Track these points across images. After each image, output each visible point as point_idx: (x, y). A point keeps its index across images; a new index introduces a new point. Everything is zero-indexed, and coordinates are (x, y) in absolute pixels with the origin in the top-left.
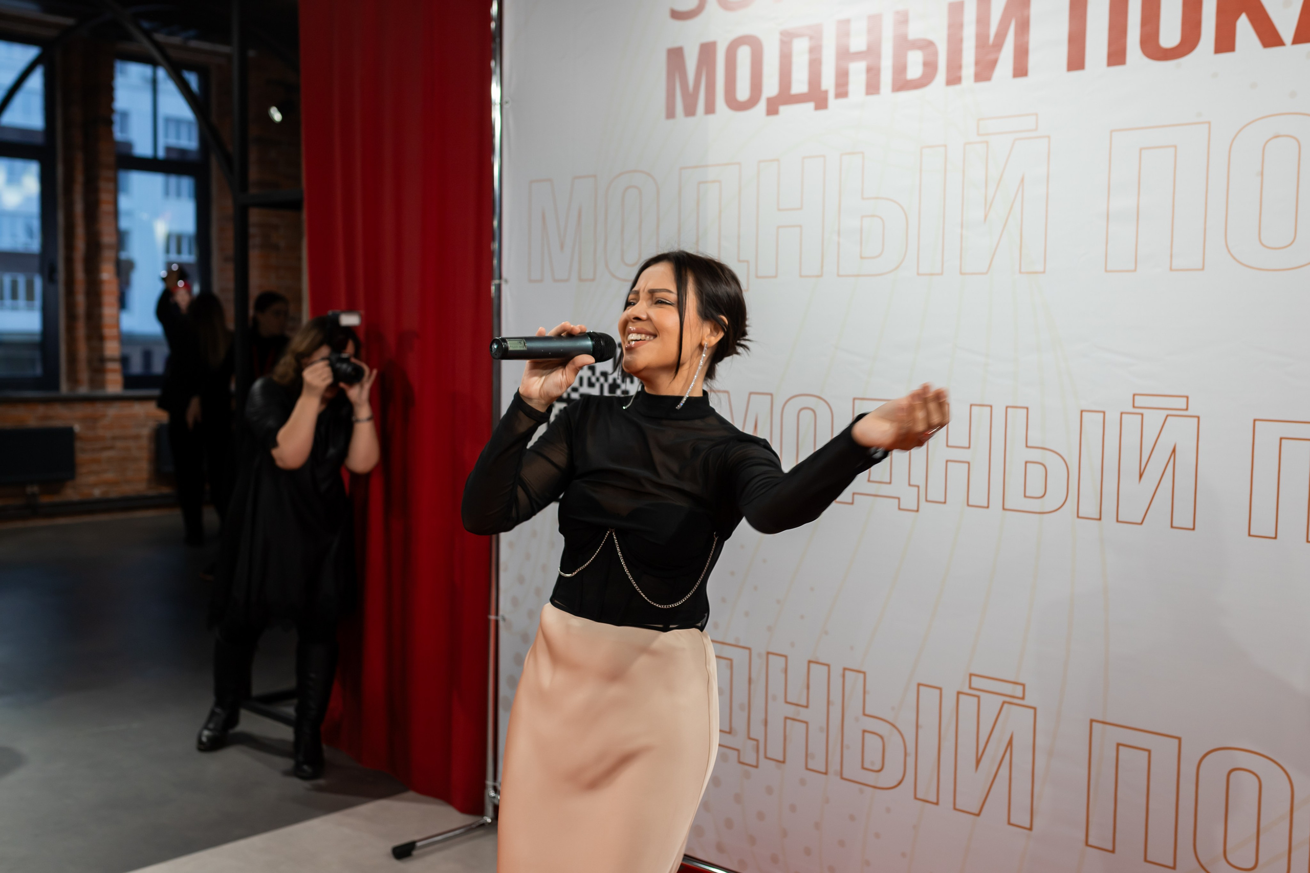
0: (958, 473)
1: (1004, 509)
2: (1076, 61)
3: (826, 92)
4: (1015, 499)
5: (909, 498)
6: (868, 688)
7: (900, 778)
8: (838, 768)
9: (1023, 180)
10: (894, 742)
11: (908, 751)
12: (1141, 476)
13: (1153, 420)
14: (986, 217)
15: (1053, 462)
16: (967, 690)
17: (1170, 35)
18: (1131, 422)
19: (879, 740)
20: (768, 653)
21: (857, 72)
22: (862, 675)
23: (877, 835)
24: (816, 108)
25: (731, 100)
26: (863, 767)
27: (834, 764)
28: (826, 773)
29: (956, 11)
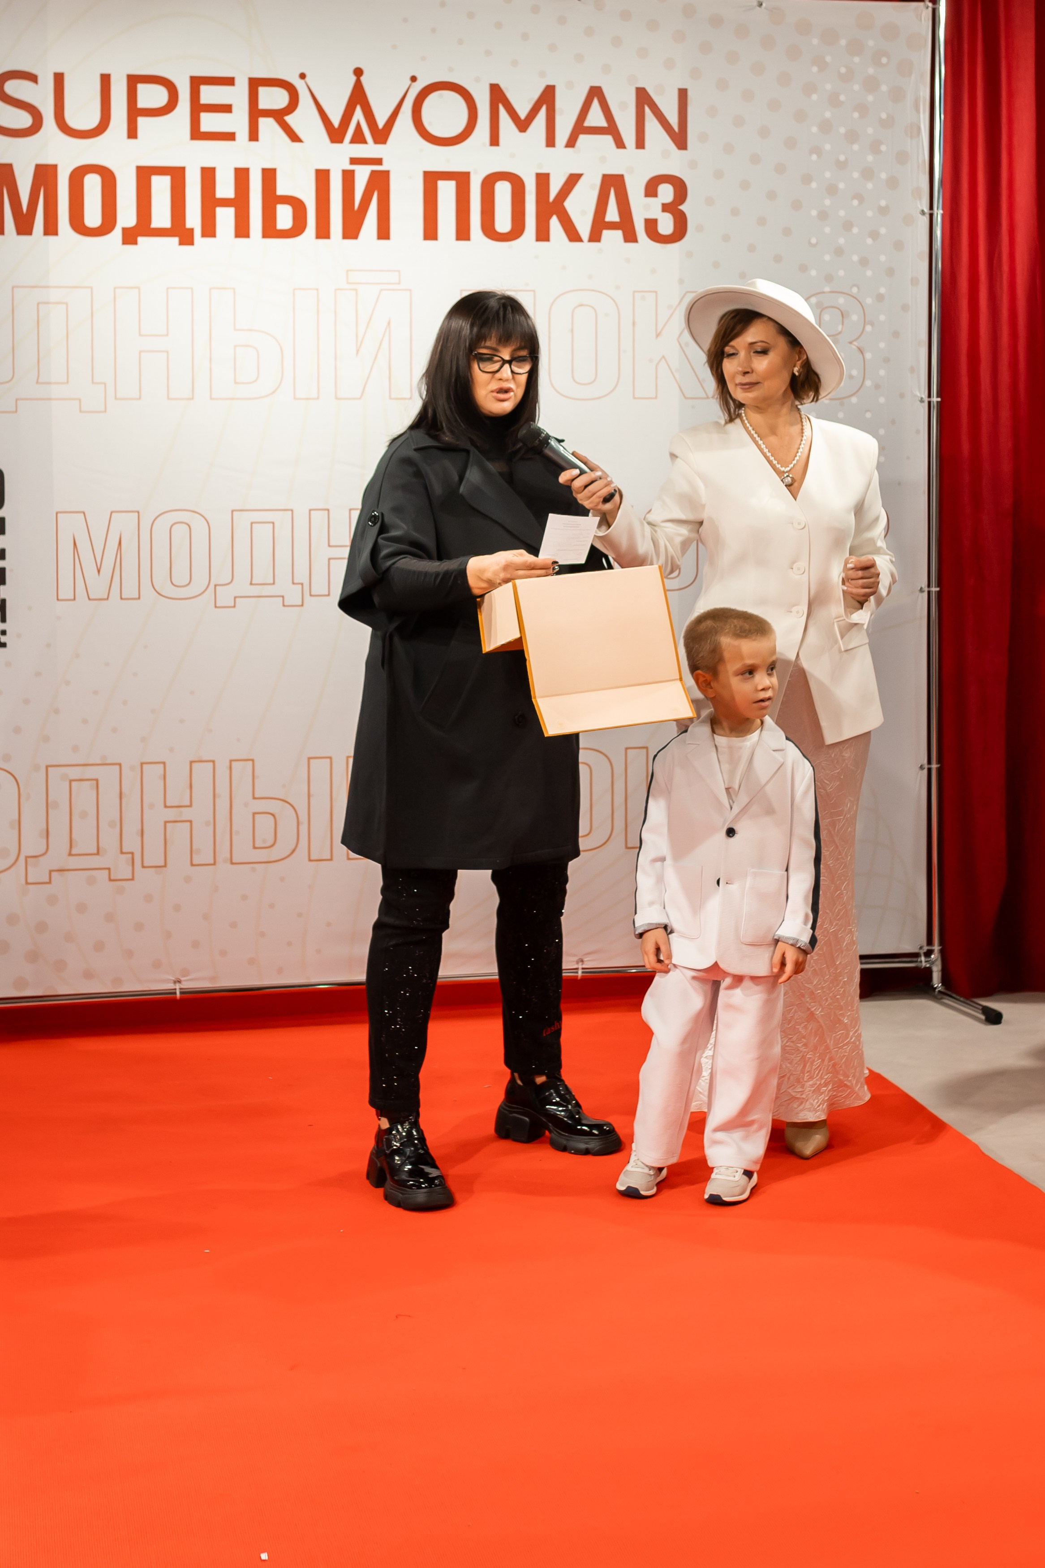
2: (431, 232)
3: (192, 230)
5: (293, 595)
6: (255, 774)
7: (293, 847)
8: (229, 856)
9: (389, 323)
10: (287, 817)
11: (300, 821)
14: (358, 351)
17: (503, 222)
19: (271, 817)
20: (142, 764)
21: (225, 217)
22: (250, 763)
23: (272, 906)
24: (181, 243)
25: (78, 225)
26: (255, 848)
27: (223, 852)
28: (214, 864)
29: (322, 177)
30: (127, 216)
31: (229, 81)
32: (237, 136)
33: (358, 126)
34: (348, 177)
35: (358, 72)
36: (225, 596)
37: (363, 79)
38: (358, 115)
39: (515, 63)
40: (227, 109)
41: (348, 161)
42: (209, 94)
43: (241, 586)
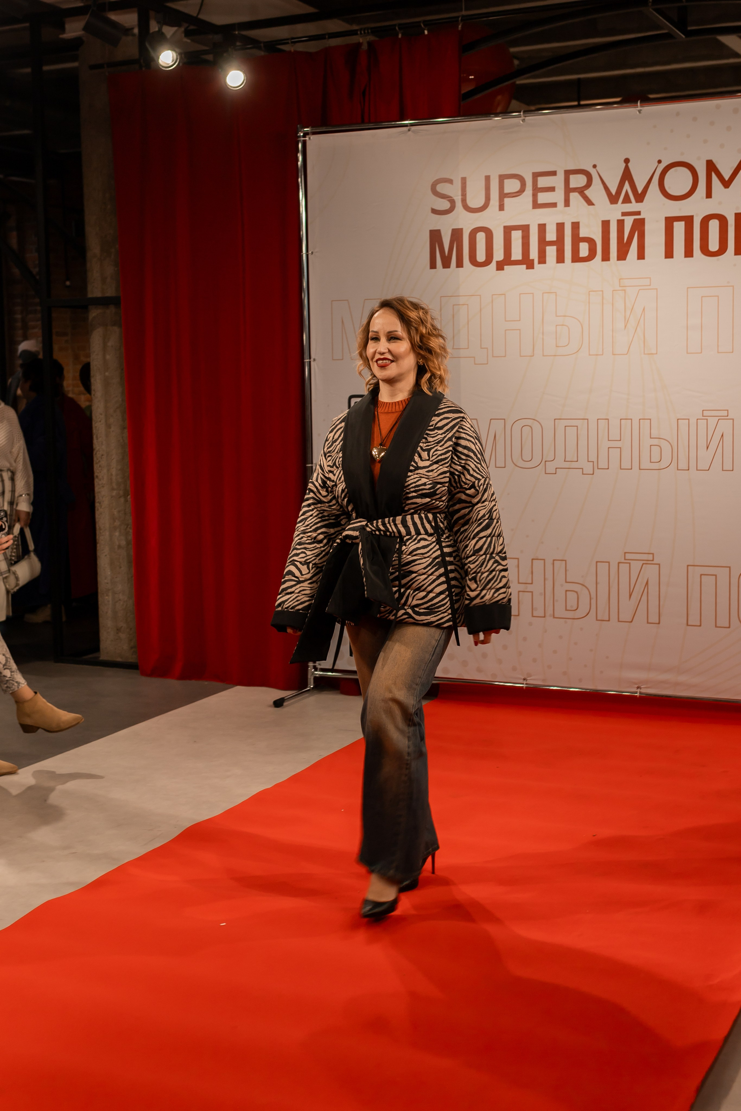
0: (615, 454)
1: (640, 469)
2: (669, 254)
3: (533, 260)
4: (645, 464)
5: (588, 468)
6: (567, 569)
7: (588, 611)
8: (552, 613)
10: (584, 593)
11: (592, 597)
12: (707, 448)
13: (712, 421)
14: (626, 327)
15: (664, 445)
16: (623, 561)
17: (714, 245)
18: (702, 423)
19: (576, 593)
21: (551, 251)
22: (564, 562)
23: (576, 644)
24: (527, 268)
25: (474, 262)
26: (566, 610)
27: (550, 611)
28: (544, 617)
29: (606, 224)
30: (499, 255)
31: (554, 173)
32: (558, 205)
33: (627, 194)
34: (621, 224)
35: (627, 161)
36: (551, 467)
37: (630, 165)
38: (627, 186)
39: (722, 146)
40: (552, 189)
41: (620, 214)
42: (543, 182)
43: (560, 462)
